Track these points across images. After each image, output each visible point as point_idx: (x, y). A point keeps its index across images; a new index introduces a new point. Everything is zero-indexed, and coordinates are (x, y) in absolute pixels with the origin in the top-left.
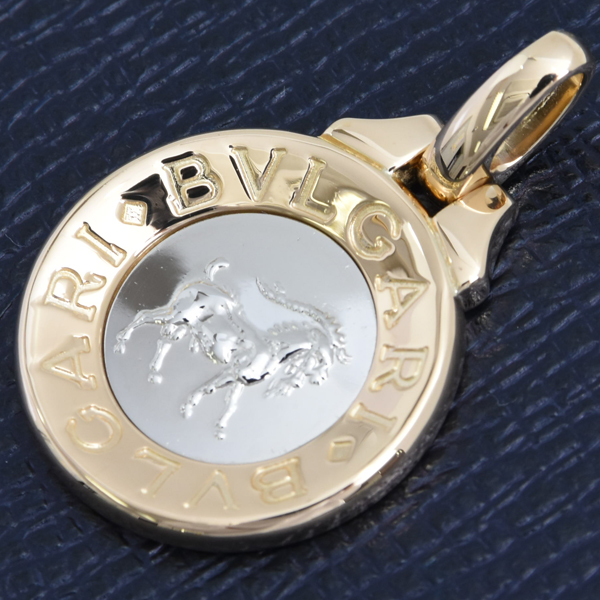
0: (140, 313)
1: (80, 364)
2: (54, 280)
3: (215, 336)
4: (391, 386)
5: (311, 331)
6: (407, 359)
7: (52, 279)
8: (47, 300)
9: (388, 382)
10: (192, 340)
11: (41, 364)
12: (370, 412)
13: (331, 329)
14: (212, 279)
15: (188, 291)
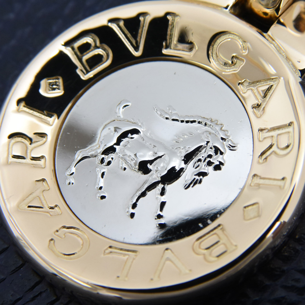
0: (78, 152)
1: (45, 200)
2: (11, 146)
3: (135, 155)
4: (273, 156)
5: (203, 133)
6: (279, 135)
7: (9, 145)
8: (10, 161)
9: (271, 154)
10: (120, 162)
11: (18, 206)
12: (264, 178)
13: (218, 128)
14: (122, 117)
15: (107, 129)
